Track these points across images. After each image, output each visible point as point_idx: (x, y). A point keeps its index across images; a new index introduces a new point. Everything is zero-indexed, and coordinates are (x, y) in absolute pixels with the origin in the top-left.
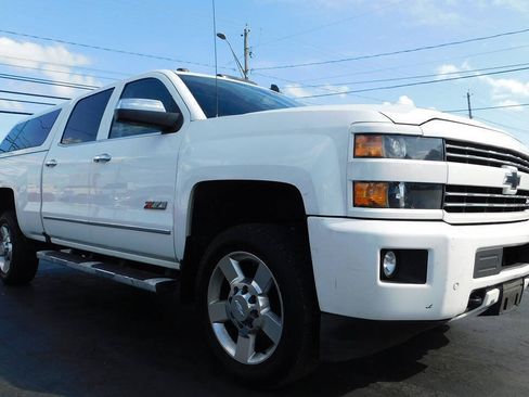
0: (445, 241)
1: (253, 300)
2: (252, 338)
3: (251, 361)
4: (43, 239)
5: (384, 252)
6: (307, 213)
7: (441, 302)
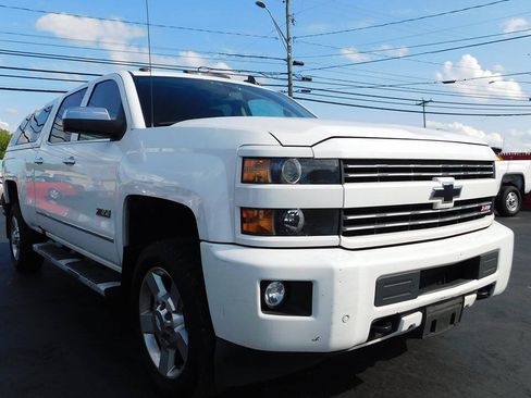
0: (330, 273)
1: (169, 316)
2: (172, 354)
3: (169, 374)
4: (40, 231)
5: (265, 284)
6: (201, 238)
7: (328, 334)
